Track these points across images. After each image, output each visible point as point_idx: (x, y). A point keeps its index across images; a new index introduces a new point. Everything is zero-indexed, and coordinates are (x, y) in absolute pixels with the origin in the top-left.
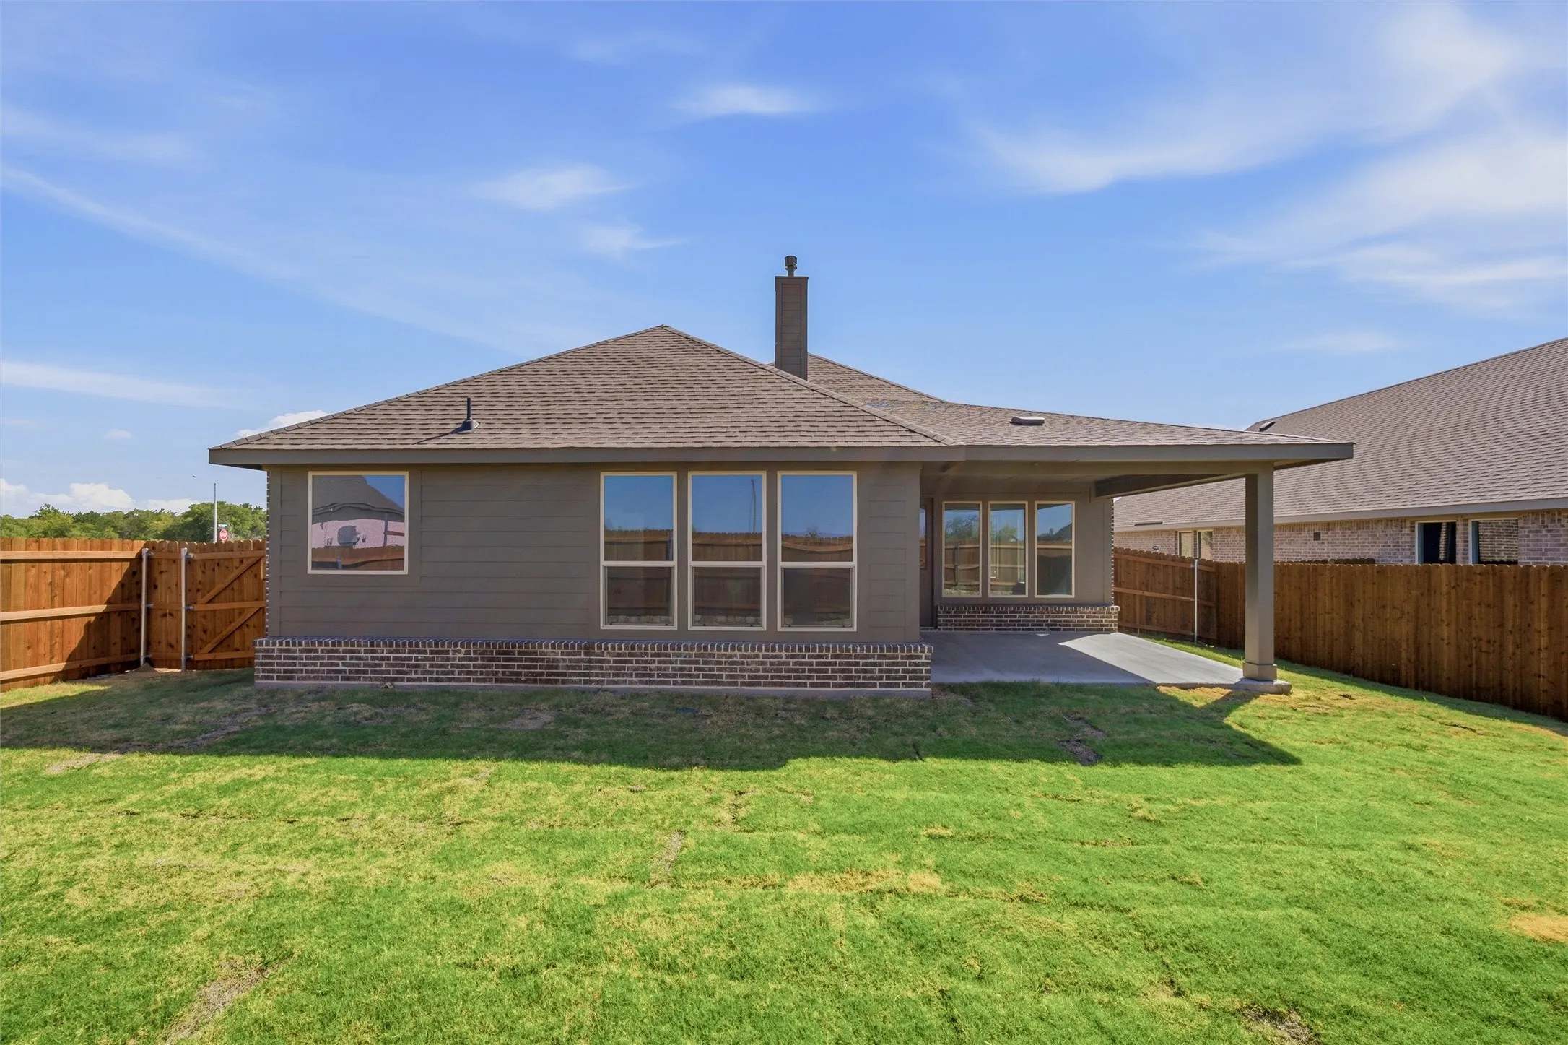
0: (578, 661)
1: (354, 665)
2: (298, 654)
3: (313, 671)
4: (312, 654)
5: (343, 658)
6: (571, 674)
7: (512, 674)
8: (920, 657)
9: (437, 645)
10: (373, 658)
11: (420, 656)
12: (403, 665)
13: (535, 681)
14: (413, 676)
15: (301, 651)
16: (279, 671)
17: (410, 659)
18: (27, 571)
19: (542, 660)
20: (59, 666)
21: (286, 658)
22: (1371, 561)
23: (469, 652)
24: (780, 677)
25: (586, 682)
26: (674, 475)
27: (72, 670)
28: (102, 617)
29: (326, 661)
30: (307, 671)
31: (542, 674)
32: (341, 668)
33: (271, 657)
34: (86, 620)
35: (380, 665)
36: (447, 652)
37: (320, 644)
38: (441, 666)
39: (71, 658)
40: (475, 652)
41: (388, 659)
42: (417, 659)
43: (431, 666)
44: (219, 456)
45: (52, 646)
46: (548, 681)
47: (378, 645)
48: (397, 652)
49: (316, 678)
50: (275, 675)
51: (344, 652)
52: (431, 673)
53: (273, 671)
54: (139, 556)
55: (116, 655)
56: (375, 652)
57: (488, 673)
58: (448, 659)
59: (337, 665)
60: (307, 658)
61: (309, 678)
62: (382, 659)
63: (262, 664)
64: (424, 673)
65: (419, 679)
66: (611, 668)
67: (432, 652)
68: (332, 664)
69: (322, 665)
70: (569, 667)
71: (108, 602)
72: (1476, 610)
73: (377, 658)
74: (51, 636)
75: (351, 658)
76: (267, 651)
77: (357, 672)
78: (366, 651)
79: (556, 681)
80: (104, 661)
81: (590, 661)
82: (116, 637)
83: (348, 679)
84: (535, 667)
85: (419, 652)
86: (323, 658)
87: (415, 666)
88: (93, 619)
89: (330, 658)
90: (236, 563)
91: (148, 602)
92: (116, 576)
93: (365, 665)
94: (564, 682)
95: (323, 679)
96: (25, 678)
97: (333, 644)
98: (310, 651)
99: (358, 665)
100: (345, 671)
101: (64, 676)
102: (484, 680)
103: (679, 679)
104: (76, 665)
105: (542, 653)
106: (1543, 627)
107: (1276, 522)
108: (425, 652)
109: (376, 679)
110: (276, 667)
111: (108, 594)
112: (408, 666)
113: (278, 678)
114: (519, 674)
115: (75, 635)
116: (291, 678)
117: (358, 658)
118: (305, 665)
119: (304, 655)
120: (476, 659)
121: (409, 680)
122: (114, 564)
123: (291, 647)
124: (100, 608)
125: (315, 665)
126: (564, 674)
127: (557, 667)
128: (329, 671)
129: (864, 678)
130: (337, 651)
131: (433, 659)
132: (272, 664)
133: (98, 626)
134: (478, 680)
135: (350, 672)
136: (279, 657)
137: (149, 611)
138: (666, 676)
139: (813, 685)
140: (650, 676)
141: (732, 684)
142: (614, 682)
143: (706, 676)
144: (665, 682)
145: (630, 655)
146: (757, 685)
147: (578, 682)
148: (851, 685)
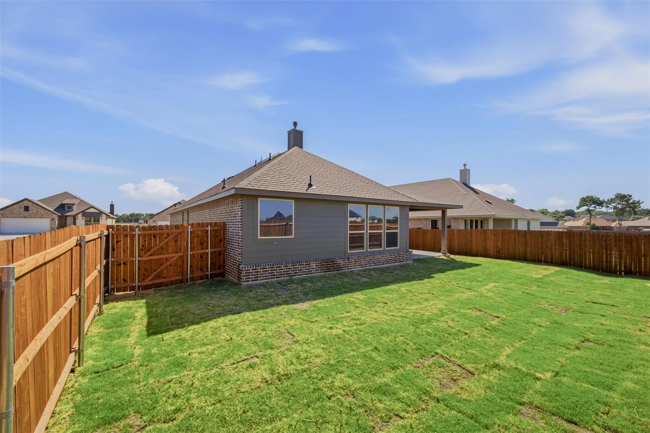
0: (345, 263)
1: (280, 272)
2: (259, 270)
3: (265, 276)
4: (265, 270)
5: (276, 270)
6: (344, 267)
7: (329, 269)
8: (411, 253)
9: (307, 262)
10: (286, 269)
11: (302, 266)
12: (296, 270)
13: (335, 271)
14: (300, 274)
15: (261, 269)
16: (252, 278)
17: (298, 268)
19: (336, 264)
21: (255, 272)
22: (421, 228)
23: (316, 264)
25: (348, 269)
26: (365, 205)
29: (270, 272)
30: (263, 277)
31: (336, 268)
32: (275, 274)
33: (249, 273)
35: (289, 271)
36: (310, 264)
37: (268, 265)
38: (308, 269)
40: (318, 263)
41: (291, 268)
42: (301, 267)
43: (305, 269)
46: (338, 270)
47: (289, 264)
48: (294, 265)
49: (266, 279)
50: (250, 280)
51: (277, 267)
52: (305, 272)
53: (249, 278)
56: (287, 266)
57: (322, 270)
58: (310, 267)
59: (274, 273)
60: (263, 271)
61: (264, 279)
62: (290, 269)
63: (245, 276)
64: (303, 272)
65: (301, 275)
66: (353, 264)
67: (305, 265)
68: (272, 273)
69: (268, 273)
70: (343, 265)
72: (462, 238)
73: (288, 269)
75: (279, 270)
76: (247, 270)
77: (281, 274)
78: (284, 267)
79: (340, 270)
81: (348, 262)
83: (278, 277)
84: (334, 266)
85: (301, 265)
86: (269, 271)
87: (300, 270)
89: (271, 270)
90: (165, 236)
93: (284, 272)
94: (342, 270)
95: (269, 279)
97: (273, 265)
98: (264, 269)
99: (281, 272)
100: (277, 275)
102: (321, 272)
103: (368, 265)
105: (337, 261)
106: (474, 240)
107: (410, 218)
108: (303, 265)
109: (288, 276)
110: (251, 277)
112: (298, 270)
113: (252, 281)
114: (330, 269)
116: (257, 280)
117: (281, 269)
118: (262, 274)
119: (262, 270)
120: (318, 266)
121: (298, 275)
123: (257, 268)
125: (266, 274)
126: (342, 267)
127: (340, 265)
128: (271, 276)
129: (402, 260)
130: (274, 268)
131: (306, 267)
132: (249, 275)
134: (319, 273)
135: (279, 275)
136: (252, 272)
138: (365, 264)
139: (394, 263)
140: (362, 265)
141: (379, 265)
142: (354, 268)
143: (374, 263)
144: (366, 266)
145: (358, 259)
146: (384, 264)
147: (346, 269)
148: (400, 262)
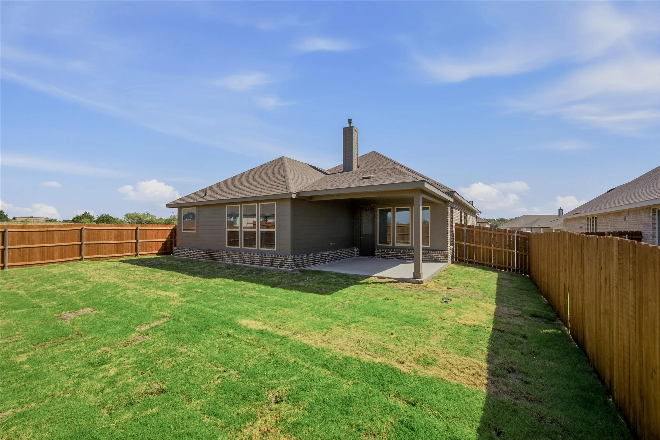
0: (221, 255)
4: (182, 251)
5: (186, 252)
6: (220, 259)
8: (288, 259)
9: (199, 250)
11: (196, 252)
12: (194, 254)
13: (214, 260)
14: (196, 257)
15: (180, 250)
16: (177, 254)
18: (150, 231)
19: (215, 255)
20: (157, 252)
21: (178, 251)
23: (203, 252)
24: (258, 263)
25: (223, 261)
26: (239, 205)
27: (159, 253)
28: (165, 242)
30: (181, 255)
31: (215, 258)
32: (186, 254)
33: (176, 251)
34: (162, 242)
36: (200, 252)
37: (183, 248)
39: (159, 250)
40: (205, 252)
41: (192, 253)
44: (168, 206)
45: (155, 247)
46: (216, 260)
47: (191, 249)
48: (193, 251)
51: (186, 250)
52: (198, 256)
54: (173, 228)
55: (168, 251)
57: (206, 257)
66: (226, 258)
68: (184, 253)
70: (219, 257)
71: (167, 239)
73: (190, 252)
74: (155, 245)
76: (176, 249)
80: (166, 252)
82: (168, 246)
83: (187, 257)
87: (196, 254)
88: (164, 242)
91: (175, 239)
92: (168, 233)
93: (189, 254)
94: (219, 261)
96: (150, 254)
101: (157, 254)
103: (238, 261)
104: (160, 252)
105: (215, 253)
109: (190, 257)
111: (167, 237)
113: (177, 256)
114: (210, 258)
115: (160, 246)
116: (179, 256)
117: (188, 252)
122: (168, 230)
124: (165, 240)
125: (182, 253)
126: (218, 259)
128: (184, 255)
129: (276, 264)
131: (198, 253)
133: (165, 244)
134: (205, 259)
137: (175, 241)
138: (236, 260)
139: (265, 265)
140: (233, 260)
141: (248, 264)
142: (227, 261)
143: (244, 261)
144: (236, 262)
145: (230, 254)
146: (253, 264)
147: (221, 261)
148: (273, 266)
